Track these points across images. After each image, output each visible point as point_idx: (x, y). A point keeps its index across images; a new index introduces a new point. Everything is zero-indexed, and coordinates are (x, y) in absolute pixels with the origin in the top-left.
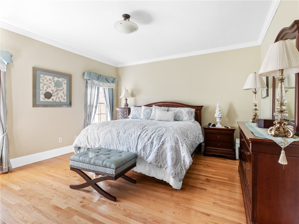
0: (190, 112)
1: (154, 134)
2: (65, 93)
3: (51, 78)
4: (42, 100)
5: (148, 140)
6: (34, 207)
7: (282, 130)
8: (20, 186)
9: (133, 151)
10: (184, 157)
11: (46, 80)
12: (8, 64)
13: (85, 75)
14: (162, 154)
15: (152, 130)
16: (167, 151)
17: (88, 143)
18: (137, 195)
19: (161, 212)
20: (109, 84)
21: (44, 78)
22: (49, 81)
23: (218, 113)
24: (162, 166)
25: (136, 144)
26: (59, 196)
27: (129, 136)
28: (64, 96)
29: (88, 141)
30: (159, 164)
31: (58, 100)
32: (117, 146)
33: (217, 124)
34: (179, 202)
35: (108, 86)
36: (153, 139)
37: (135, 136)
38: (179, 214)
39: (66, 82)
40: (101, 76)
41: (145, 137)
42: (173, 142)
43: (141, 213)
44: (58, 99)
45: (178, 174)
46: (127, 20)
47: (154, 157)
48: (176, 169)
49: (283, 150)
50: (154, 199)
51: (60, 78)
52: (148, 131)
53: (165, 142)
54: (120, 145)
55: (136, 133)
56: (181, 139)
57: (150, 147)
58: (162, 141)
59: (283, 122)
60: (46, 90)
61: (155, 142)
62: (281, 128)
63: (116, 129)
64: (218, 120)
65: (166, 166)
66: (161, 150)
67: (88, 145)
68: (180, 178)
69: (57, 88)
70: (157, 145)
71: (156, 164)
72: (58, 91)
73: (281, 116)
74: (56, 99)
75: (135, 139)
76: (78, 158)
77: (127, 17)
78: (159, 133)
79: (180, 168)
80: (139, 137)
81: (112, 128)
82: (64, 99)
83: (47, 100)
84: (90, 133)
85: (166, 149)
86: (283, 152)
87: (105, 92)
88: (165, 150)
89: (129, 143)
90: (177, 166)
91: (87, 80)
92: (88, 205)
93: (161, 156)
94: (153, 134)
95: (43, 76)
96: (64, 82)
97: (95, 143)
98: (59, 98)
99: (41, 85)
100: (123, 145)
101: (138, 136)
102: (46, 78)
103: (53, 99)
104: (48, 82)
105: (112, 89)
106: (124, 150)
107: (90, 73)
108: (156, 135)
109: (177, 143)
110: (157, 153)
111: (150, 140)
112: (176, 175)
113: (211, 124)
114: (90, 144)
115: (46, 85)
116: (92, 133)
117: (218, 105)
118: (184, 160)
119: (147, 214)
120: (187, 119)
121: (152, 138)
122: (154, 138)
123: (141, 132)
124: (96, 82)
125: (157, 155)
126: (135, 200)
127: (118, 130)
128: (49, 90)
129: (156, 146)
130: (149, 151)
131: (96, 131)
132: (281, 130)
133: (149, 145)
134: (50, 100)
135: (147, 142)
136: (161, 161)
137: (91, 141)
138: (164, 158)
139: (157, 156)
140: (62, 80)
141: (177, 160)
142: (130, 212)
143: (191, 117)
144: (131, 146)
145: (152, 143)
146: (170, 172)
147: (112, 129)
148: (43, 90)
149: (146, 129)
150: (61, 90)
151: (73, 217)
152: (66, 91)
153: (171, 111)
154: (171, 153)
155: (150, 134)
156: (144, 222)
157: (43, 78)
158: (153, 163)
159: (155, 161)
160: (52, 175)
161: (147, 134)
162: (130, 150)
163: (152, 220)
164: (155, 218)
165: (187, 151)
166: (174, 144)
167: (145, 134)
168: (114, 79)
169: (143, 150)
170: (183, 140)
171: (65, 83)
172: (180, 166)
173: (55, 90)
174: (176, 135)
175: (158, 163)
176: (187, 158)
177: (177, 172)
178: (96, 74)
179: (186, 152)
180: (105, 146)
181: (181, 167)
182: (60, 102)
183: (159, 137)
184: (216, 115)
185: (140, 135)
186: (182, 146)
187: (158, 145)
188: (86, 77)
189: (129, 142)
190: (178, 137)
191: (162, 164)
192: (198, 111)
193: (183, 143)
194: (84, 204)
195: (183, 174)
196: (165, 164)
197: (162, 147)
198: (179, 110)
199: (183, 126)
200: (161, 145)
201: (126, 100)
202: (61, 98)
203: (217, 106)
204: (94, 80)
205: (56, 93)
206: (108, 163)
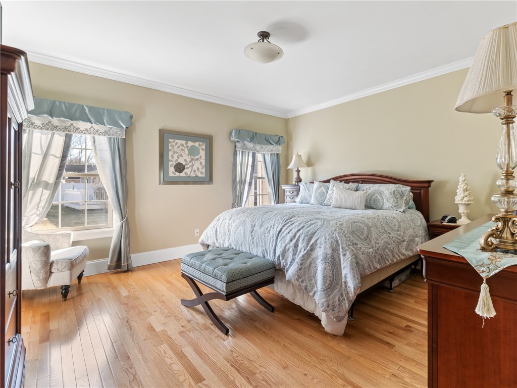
0: (399, 193)
1: (301, 232)
2: (204, 164)
3: (184, 142)
4: (171, 174)
5: (291, 240)
6: (127, 322)
7: (509, 236)
8: (129, 292)
9: (270, 257)
10: (345, 277)
11: (177, 146)
12: (127, 128)
13: (232, 135)
14: (310, 266)
15: (300, 224)
16: (317, 263)
17: (217, 239)
18: (264, 332)
19: (284, 368)
20: (271, 147)
21: (174, 144)
22: (181, 147)
23: (462, 195)
24: (309, 288)
25: (274, 245)
26: (162, 312)
27: (266, 232)
28: (202, 168)
29: (216, 236)
30: (304, 285)
31: (193, 175)
32: (249, 247)
33: (460, 217)
34: (326, 358)
35: (269, 150)
36: (298, 240)
37: (273, 232)
38: (313, 379)
39: (204, 147)
40: (258, 135)
41: (287, 234)
42: (328, 247)
43: (252, 361)
44: (193, 173)
45: (334, 306)
46: (265, 40)
47: (296, 270)
48: (331, 297)
49: (484, 282)
50: (286, 345)
51: (196, 142)
52: (293, 226)
53: (316, 245)
54: (254, 246)
55: (275, 227)
56: (345, 242)
57: (292, 253)
58: (311, 243)
59: (510, 218)
60: (177, 160)
61: (300, 246)
62: (506, 231)
63: (252, 220)
64: (462, 210)
65: (315, 289)
66: (308, 259)
67: (216, 241)
68: (336, 315)
69: (192, 157)
70: (303, 250)
71: (297, 283)
72: (193, 161)
73: (508, 203)
74: (191, 172)
75: (273, 236)
76: (189, 260)
77: (264, 35)
78: (309, 228)
79: (339, 295)
80: (279, 234)
81: (247, 217)
82: (202, 173)
83: (178, 174)
84: (220, 223)
85: (317, 258)
86: (484, 288)
87: (265, 160)
88: (315, 260)
89: (265, 244)
90: (333, 291)
91: (235, 143)
92: (188, 333)
93: (307, 271)
94: (299, 230)
95: (173, 140)
96: (201, 147)
97: (224, 240)
98: (195, 171)
99: (171, 153)
100: (257, 246)
101: (278, 232)
102: (177, 144)
103: (186, 173)
104: (179, 149)
105: (278, 154)
106: (259, 255)
107: (239, 132)
108: (303, 232)
109: (335, 249)
110: (301, 264)
111: (294, 241)
112: (329, 309)
113: (447, 217)
114: (219, 242)
115: (177, 153)
116: (223, 225)
117: (461, 179)
118: (345, 283)
119: (260, 366)
120: (391, 205)
121: (297, 237)
122: (299, 237)
123: (283, 226)
124: (250, 145)
125: (300, 267)
126: (257, 340)
127: (253, 222)
128: (181, 161)
129: (300, 251)
130: (290, 260)
131: (227, 221)
132: (504, 235)
133: (291, 249)
134: (183, 174)
135: (288, 243)
136: (307, 279)
137: (220, 236)
138: (313, 275)
139: (300, 269)
140: (199, 145)
141: (332, 280)
142: (237, 357)
143: (399, 202)
144: (267, 249)
145: (296, 246)
146: (319, 300)
147: (247, 219)
148: (172, 160)
149: (291, 221)
150: (197, 159)
151: (161, 346)
152: (204, 161)
153: (363, 191)
154: (323, 267)
155: (294, 231)
156: (247, 377)
157: (172, 144)
158: (293, 281)
159: (296, 277)
160: (172, 281)
161: (291, 230)
162: (266, 255)
163: (262, 378)
164: (268, 375)
165: (351, 265)
166: (329, 251)
167: (288, 231)
168: (280, 138)
169: (282, 256)
170: (349, 245)
171: (202, 149)
172: (339, 291)
173: (188, 160)
174: (337, 235)
175: (302, 282)
176: (350, 280)
177: (330, 303)
178: (248, 131)
179: (349, 267)
180: (236, 246)
181: (342, 295)
182: (197, 176)
183: (307, 236)
184: (458, 200)
185: (280, 231)
186: (344, 255)
187: (305, 250)
188: (233, 138)
189: (265, 242)
190: (338, 238)
191: (308, 285)
192: (422, 191)
193: (346, 251)
194: (184, 330)
195: (344, 307)
196: (313, 286)
197: (310, 254)
198: (377, 188)
199: (364, 219)
200: (308, 251)
201: (298, 171)
202: (197, 171)
203: (460, 181)
204: (246, 142)
205: (191, 164)
206: (219, 272)
